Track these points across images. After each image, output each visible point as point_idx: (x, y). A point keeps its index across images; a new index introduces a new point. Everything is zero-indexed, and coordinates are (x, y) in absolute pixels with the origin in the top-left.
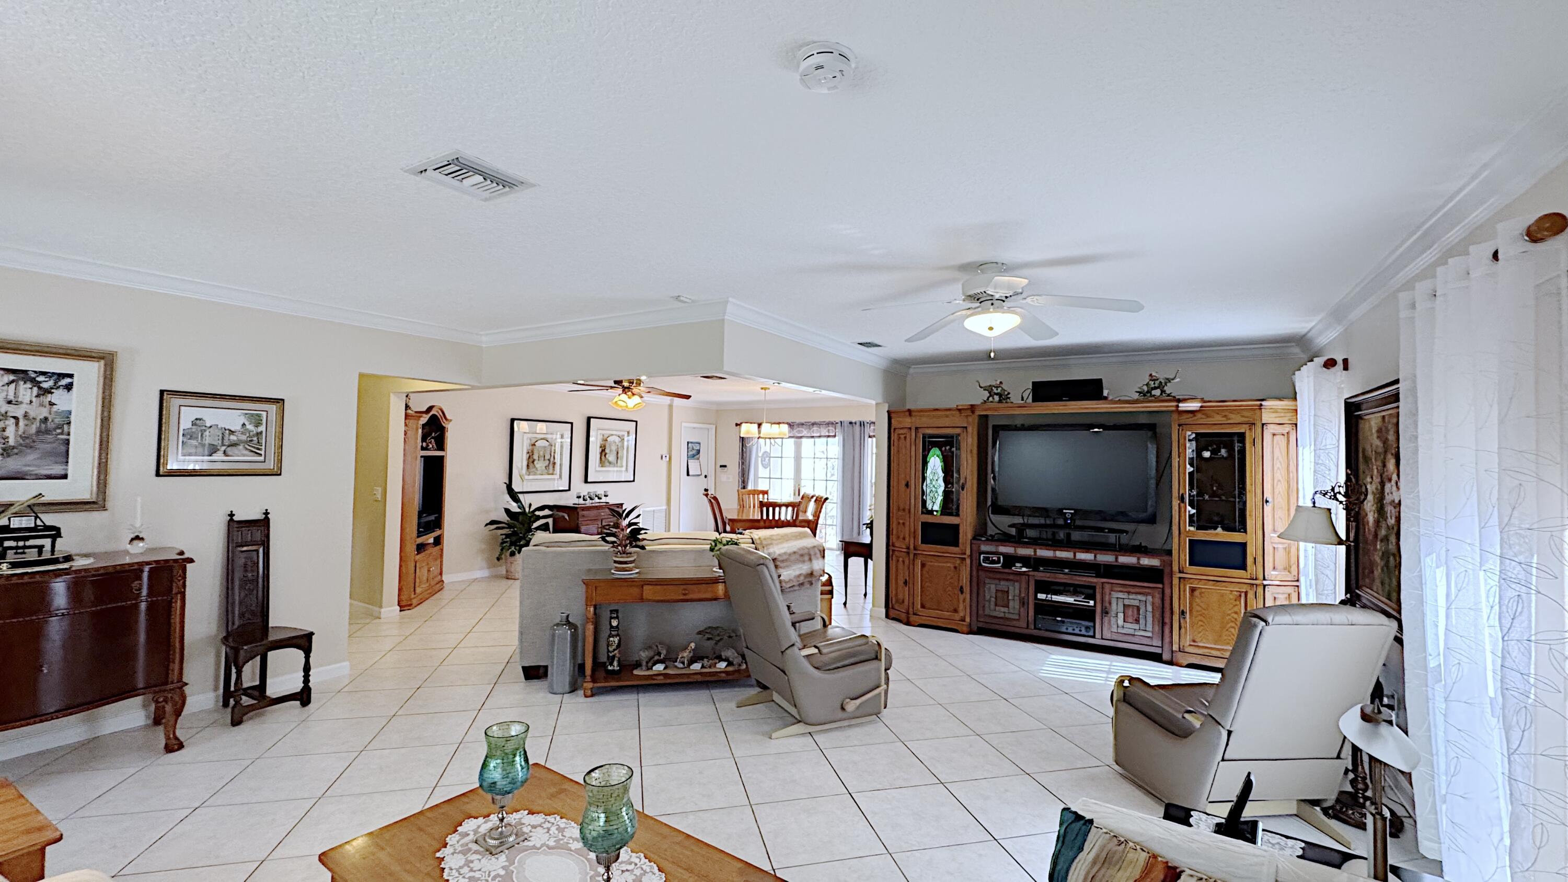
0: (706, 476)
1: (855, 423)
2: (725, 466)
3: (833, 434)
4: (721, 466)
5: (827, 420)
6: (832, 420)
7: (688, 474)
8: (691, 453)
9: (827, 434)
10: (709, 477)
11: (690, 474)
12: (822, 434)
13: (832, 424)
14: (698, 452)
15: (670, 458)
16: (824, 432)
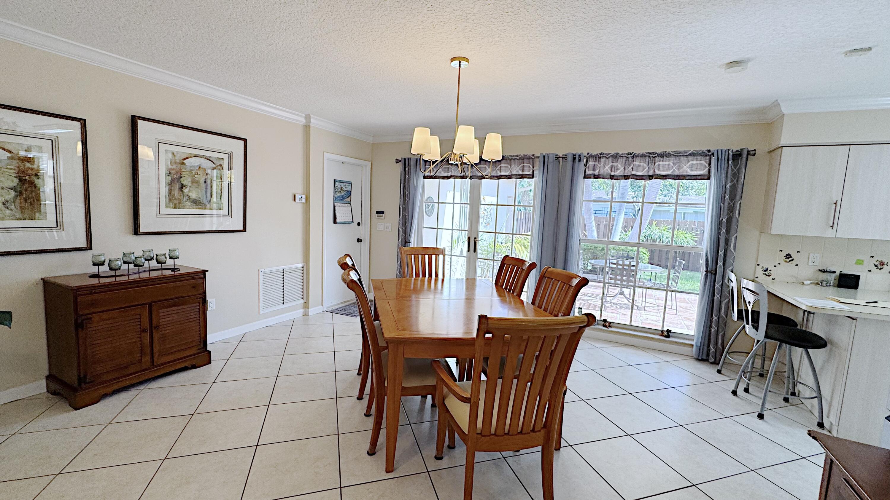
0: (359, 224)
1: (565, 157)
2: (383, 213)
3: (530, 173)
4: (378, 212)
5: (522, 153)
6: (529, 153)
7: (335, 222)
8: (338, 195)
9: (521, 173)
10: (363, 225)
11: (338, 220)
12: (514, 172)
13: (529, 158)
14: (349, 194)
15: (307, 199)
16: (516, 170)
